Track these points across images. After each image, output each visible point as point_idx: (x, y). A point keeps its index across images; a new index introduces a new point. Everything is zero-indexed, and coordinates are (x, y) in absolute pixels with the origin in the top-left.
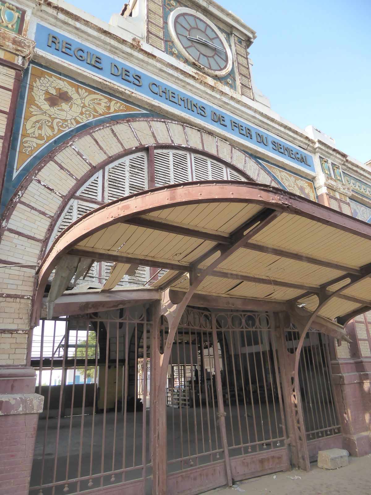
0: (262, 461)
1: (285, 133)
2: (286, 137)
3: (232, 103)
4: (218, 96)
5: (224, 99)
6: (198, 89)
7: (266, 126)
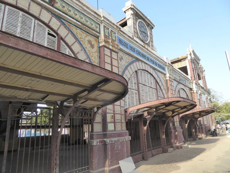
0: (158, 151)
1: (161, 61)
2: (161, 62)
3: (151, 54)
4: (149, 52)
5: (150, 53)
6: (145, 50)
7: (157, 59)
